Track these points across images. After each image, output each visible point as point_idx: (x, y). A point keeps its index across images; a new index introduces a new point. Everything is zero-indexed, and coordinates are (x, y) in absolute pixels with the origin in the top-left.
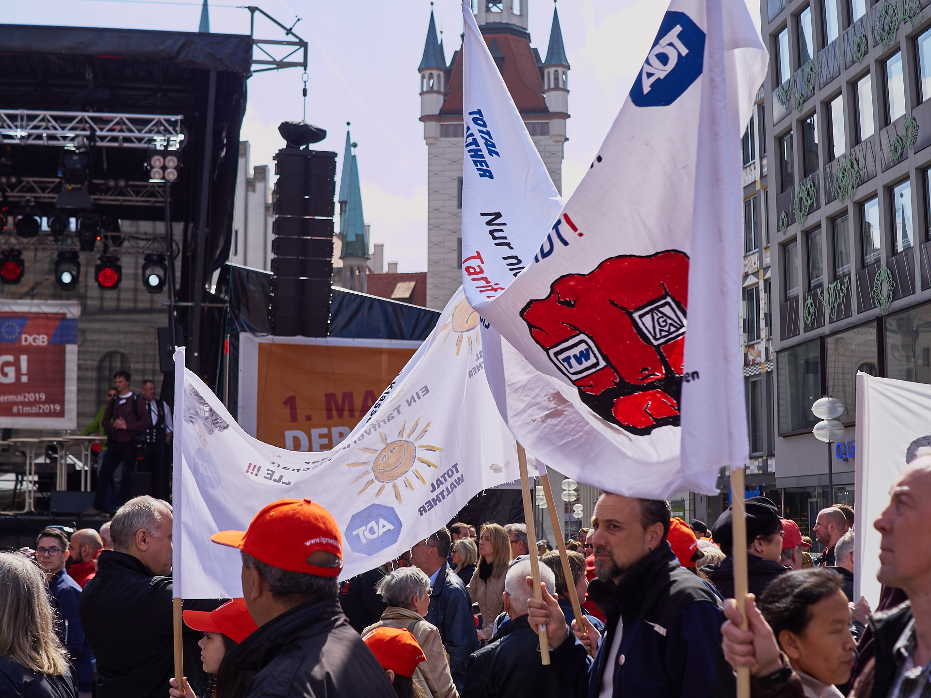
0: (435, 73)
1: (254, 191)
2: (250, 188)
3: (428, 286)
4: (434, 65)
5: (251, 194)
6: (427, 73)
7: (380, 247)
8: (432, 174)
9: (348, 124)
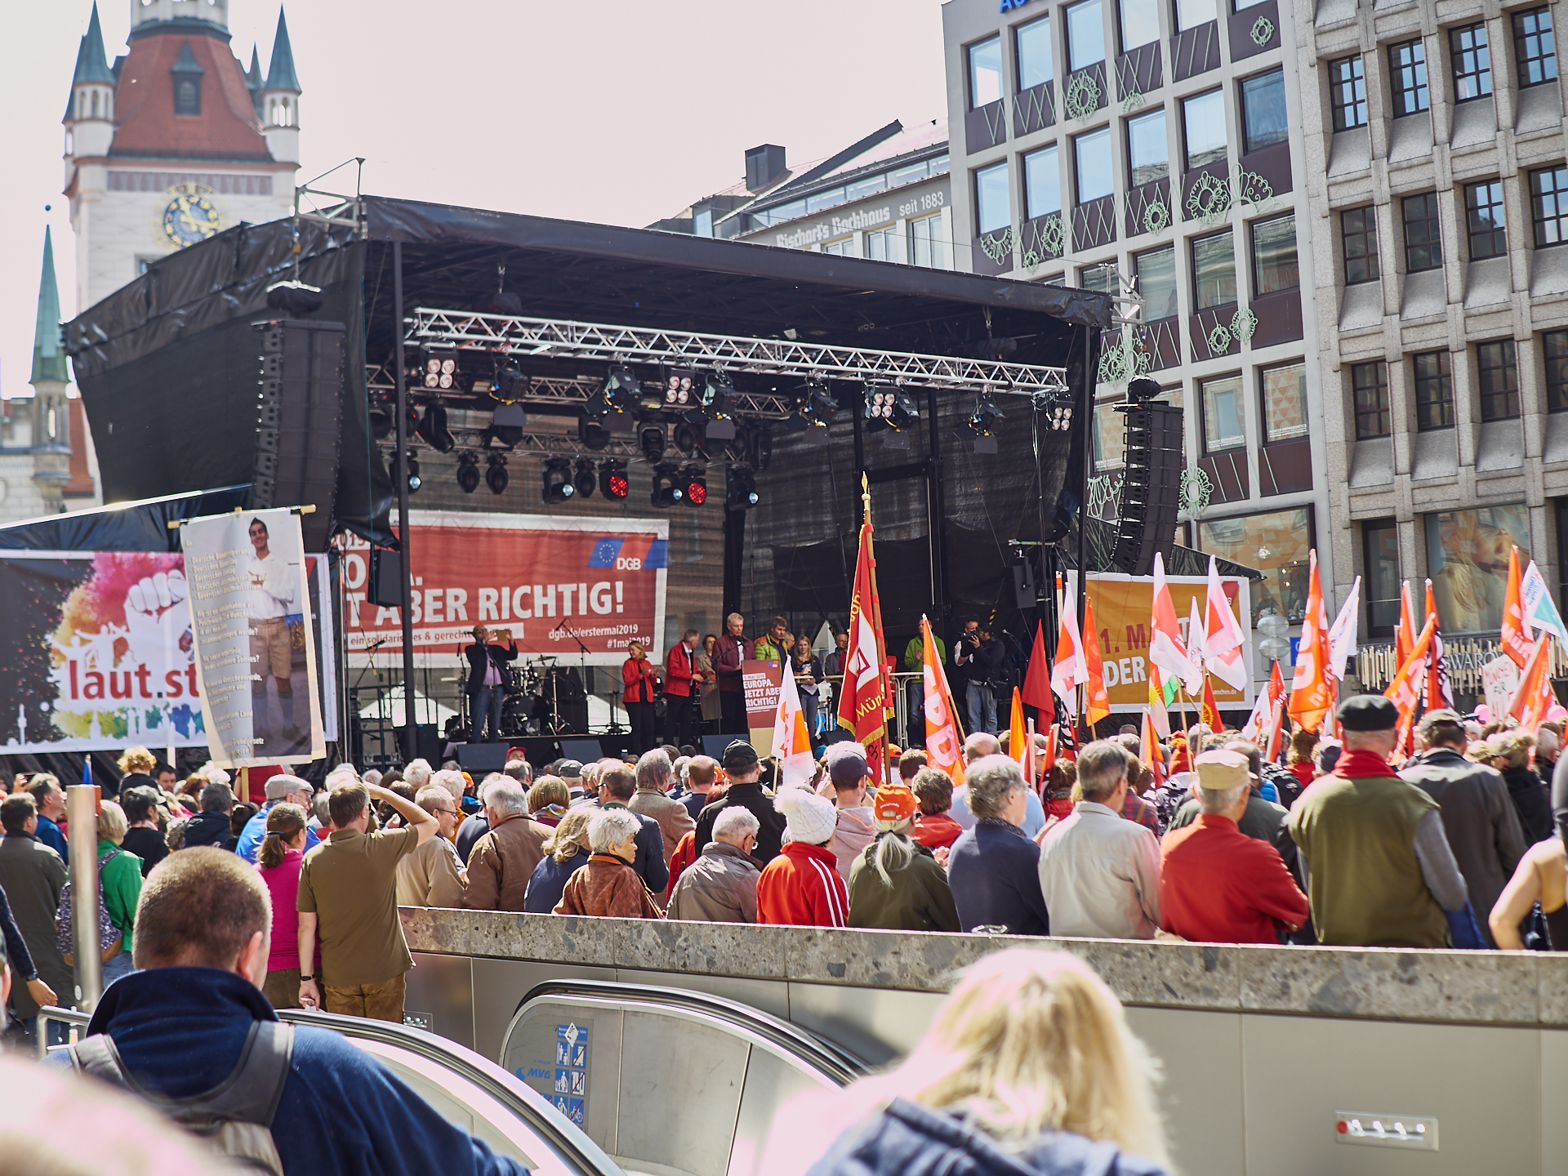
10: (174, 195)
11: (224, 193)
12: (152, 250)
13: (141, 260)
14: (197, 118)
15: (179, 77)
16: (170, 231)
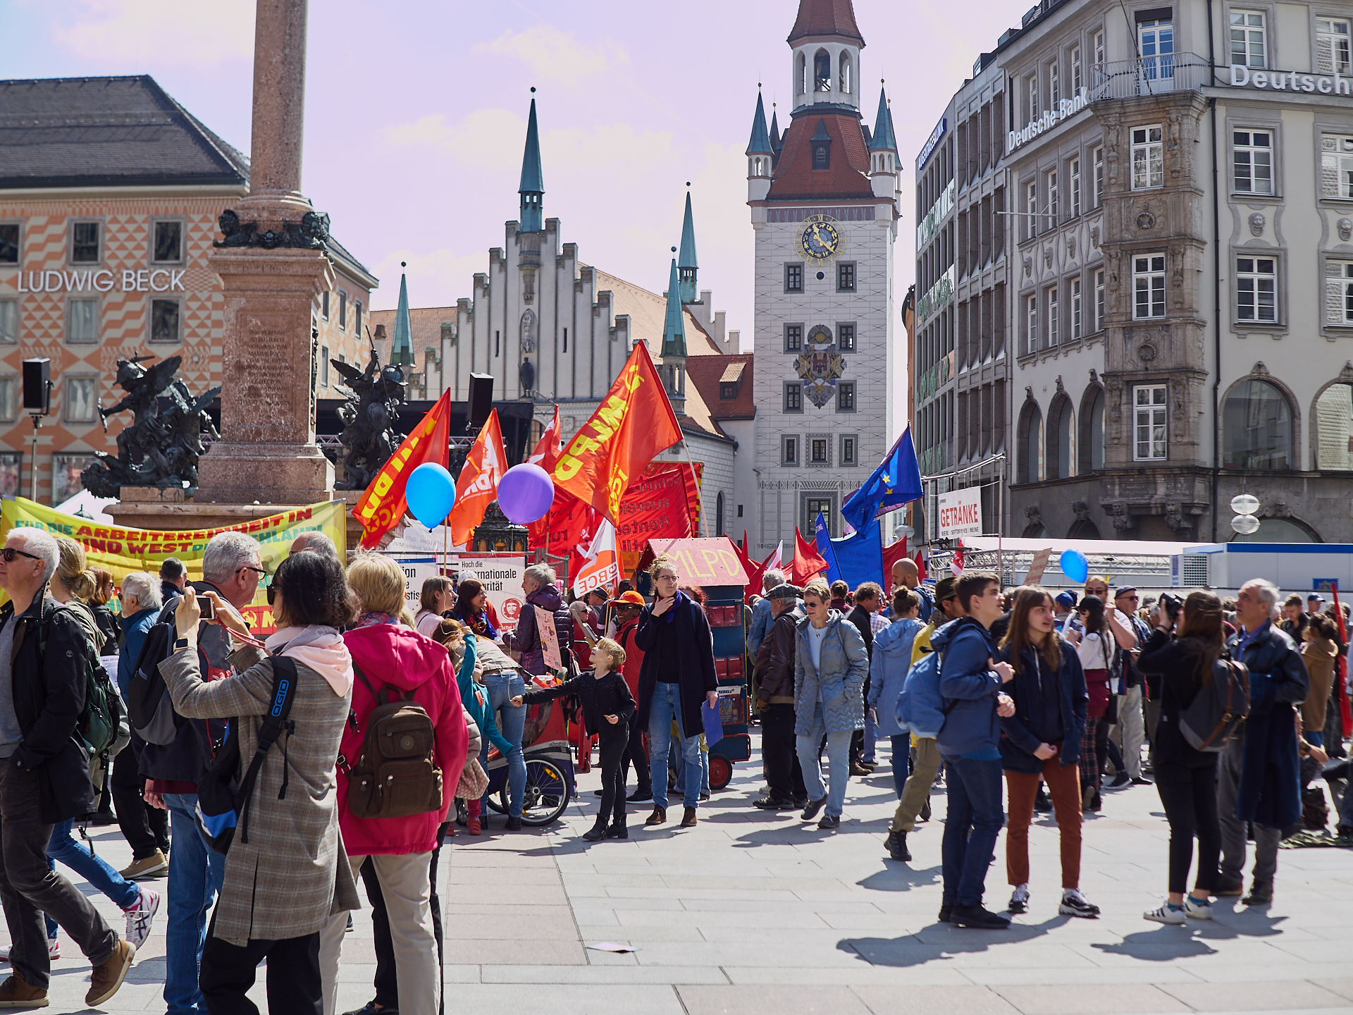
0: (762, 157)
1: (582, 291)
2: (578, 289)
3: (755, 371)
4: (761, 150)
5: (578, 294)
6: (755, 156)
7: (721, 316)
8: (759, 259)
9: (688, 184)
10: (810, 223)
11: (842, 220)
12: (796, 259)
13: (789, 266)
14: (827, 171)
15: (815, 145)
16: (806, 246)
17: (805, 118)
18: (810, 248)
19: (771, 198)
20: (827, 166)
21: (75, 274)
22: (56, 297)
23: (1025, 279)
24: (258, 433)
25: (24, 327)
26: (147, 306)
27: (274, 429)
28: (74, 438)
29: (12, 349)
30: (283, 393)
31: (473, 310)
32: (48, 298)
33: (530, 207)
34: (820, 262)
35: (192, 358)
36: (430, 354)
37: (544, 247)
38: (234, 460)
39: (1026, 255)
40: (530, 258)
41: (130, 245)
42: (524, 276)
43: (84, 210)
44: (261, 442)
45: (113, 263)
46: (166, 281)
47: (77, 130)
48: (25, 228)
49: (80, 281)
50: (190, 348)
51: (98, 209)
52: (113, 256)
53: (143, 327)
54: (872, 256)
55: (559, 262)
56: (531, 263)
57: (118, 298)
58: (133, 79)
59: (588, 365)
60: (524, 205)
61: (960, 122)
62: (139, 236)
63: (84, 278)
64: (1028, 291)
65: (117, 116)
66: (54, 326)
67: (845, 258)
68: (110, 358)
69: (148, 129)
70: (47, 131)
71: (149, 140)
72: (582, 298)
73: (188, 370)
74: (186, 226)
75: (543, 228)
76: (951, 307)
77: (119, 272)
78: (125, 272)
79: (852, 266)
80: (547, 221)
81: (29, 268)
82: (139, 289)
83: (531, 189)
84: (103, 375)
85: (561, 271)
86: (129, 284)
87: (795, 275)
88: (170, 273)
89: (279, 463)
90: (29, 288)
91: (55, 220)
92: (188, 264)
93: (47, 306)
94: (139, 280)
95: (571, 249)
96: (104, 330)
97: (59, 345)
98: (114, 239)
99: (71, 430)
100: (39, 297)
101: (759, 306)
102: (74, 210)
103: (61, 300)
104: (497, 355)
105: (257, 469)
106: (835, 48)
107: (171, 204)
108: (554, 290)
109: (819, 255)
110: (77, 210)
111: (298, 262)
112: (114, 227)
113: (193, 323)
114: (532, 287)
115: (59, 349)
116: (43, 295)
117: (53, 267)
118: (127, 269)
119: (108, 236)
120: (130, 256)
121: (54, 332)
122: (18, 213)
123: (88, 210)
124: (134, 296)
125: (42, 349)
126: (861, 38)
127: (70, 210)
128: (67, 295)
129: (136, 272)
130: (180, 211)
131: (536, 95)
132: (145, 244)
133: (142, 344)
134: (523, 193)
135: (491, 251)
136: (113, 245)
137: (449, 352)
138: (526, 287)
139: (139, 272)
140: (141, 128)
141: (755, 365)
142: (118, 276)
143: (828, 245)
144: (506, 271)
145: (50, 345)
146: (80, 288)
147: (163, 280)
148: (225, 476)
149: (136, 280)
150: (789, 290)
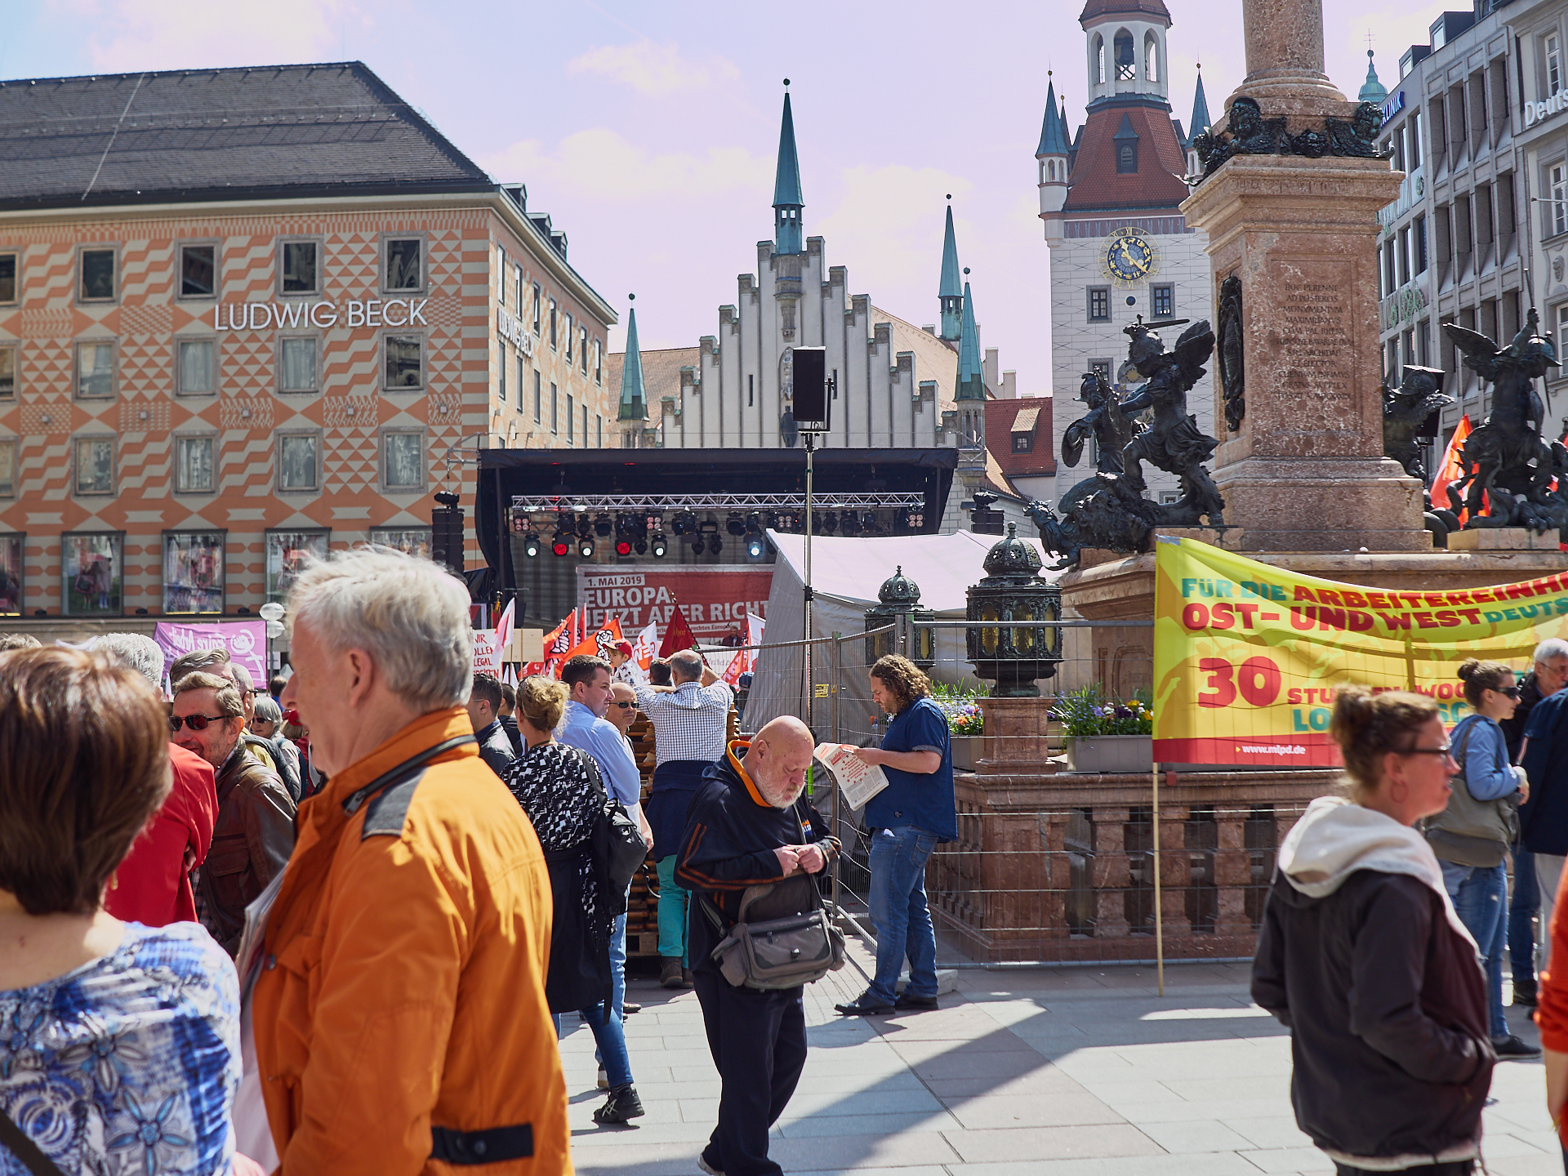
0: (1056, 160)
1: (854, 324)
2: (850, 321)
3: (1053, 417)
4: (1055, 151)
5: (850, 327)
6: (1047, 160)
7: (993, 353)
8: (1056, 283)
9: (949, 197)
10: (1116, 238)
11: (1155, 233)
12: (1101, 282)
13: (1092, 290)
14: (1134, 175)
15: (1119, 143)
16: (1113, 266)
17: (1106, 112)
18: (1117, 268)
19: (1069, 208)
20: (1135, 169)
21: (287, 307)
22: (263, 336)
23: (1554, 284)
24: (1309, 444)
25: (225, 374)
26: (379, 345)
27: (1332, 437)
28: (292, 511)
29: (211, 402)
30: (1340, 380)
31: (720, 350)
32: (253, 338)
33: (788, 224)
34: (1131, 284)
35: (439, 408)
36: (668, 405)
37: (805, 272)
38: (1286, 485)
39: (1554, 255)
40: (789, 285)
41: (356, 270)
42: (783, 308)
43: (296, 227)
44: (1313, 457)
45: (335, 292)
46: (403, 314)
47: (278, 129)
48: (221, 250)
49: (294, 317)
50: (436, 396)
51: (313, 226)
52: (335, 284)
53: (375, 371)
54: (1193, 277)
55: (825, 289)
56: (790, 291)
57: (342, 335)
58: (342, 66)
59: (864, 413)
60: (780, 222)
61: (1433, 95)
62: (367, 258)
63: (299, 310)
64: (1559, 299)
65: (326, 112)
66: (263, 372)
67: (1160, 279)
68: (335, 410)
69: (367, 126)
70: (239, 131)
71: (371, 141)
72: (855, 333)
73: (434, 424)
74: (426, 245)
75: (805, 248)
76: (1424, 324)
77: (342, 303)
78: (351, 303)
79: (1168, 288)
80: (809, 240)
81: (228, 300)
82: (369, 324)
83: (788, 199)
84: (327, 431)
85: (828, 301)
86: (357, 318)
87: (1099, 300)
88: (409, 303)
89: (1354, 489)
90: (229, 326)
91: (259, 240)
92: (430, 293)
93: (253, 347)
94: (369, 313)
95: (839, 274)
96: (326, 376)
97: (270, 396)
98: (335, 262)
99: (288, 500)
100: (243, 337)
101: (1057, 340)
102: (283, 228)
103: (270, 339)
104: (751, 404)
105: (1321, 498)
106: (1138, 28)
107: (406, 218)
108: (819, 324)
109: (1128, 276)
110: (287, 227)
111: (1362, 178)
112: (335, 248)
113: (439, 365)
114: (792, 321)
115: (269, 400)
116: (247, 334)
117: (259, 298)
118: (354, 299)
119: (327, 259)
120: (356, 283)
121: (263, 380)
122: (212, 232)
123: (301, 227)
124: (363, 332)
125: (248, 401)
126: (1168, 15)
127: (279, 226)
128: (278, 333)
129: (365, 303)
130: (418, 226)
131: (790, 89)
132: (375, 268)
133: (375, 393)
134: (778, 207)
135: (741, 278)
136: (335, 270)
137: (691, 402)
138: (785, 321)
139: (369, 303)
140: (359, 126)
141: (1055, 411)
142: (342, 308)
143: (1140, 263)
144: (759, 302)
145: (258, 396)
146: (294, 325)
147: (399, 312)
148: (1274, 510)
149: (364, 312)
150: (1093, 319)
